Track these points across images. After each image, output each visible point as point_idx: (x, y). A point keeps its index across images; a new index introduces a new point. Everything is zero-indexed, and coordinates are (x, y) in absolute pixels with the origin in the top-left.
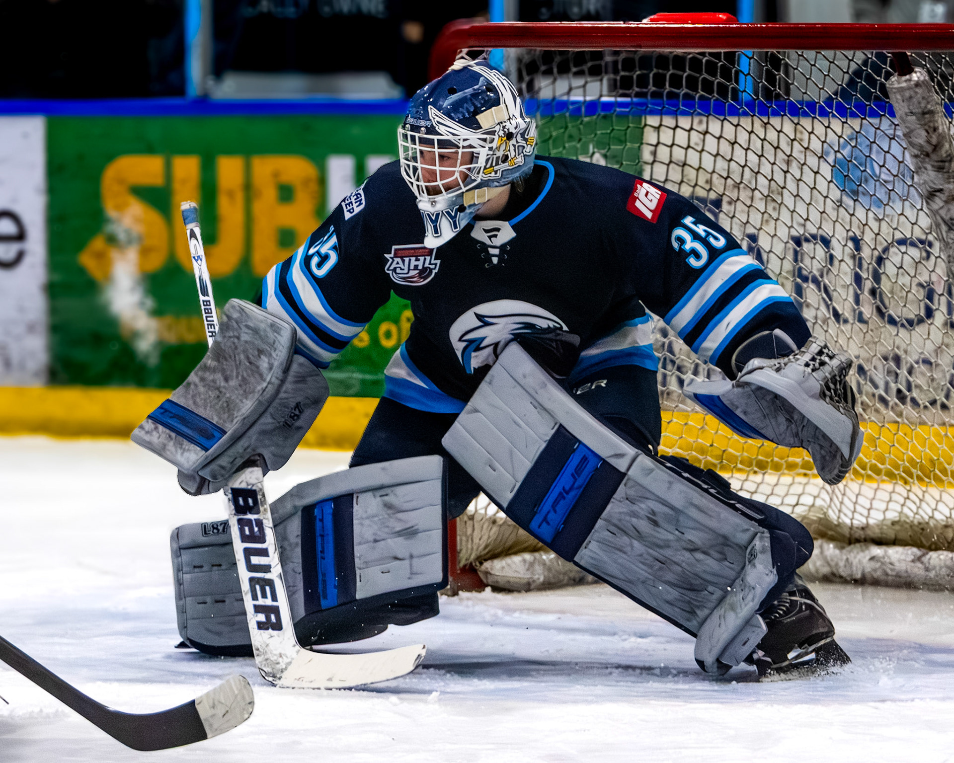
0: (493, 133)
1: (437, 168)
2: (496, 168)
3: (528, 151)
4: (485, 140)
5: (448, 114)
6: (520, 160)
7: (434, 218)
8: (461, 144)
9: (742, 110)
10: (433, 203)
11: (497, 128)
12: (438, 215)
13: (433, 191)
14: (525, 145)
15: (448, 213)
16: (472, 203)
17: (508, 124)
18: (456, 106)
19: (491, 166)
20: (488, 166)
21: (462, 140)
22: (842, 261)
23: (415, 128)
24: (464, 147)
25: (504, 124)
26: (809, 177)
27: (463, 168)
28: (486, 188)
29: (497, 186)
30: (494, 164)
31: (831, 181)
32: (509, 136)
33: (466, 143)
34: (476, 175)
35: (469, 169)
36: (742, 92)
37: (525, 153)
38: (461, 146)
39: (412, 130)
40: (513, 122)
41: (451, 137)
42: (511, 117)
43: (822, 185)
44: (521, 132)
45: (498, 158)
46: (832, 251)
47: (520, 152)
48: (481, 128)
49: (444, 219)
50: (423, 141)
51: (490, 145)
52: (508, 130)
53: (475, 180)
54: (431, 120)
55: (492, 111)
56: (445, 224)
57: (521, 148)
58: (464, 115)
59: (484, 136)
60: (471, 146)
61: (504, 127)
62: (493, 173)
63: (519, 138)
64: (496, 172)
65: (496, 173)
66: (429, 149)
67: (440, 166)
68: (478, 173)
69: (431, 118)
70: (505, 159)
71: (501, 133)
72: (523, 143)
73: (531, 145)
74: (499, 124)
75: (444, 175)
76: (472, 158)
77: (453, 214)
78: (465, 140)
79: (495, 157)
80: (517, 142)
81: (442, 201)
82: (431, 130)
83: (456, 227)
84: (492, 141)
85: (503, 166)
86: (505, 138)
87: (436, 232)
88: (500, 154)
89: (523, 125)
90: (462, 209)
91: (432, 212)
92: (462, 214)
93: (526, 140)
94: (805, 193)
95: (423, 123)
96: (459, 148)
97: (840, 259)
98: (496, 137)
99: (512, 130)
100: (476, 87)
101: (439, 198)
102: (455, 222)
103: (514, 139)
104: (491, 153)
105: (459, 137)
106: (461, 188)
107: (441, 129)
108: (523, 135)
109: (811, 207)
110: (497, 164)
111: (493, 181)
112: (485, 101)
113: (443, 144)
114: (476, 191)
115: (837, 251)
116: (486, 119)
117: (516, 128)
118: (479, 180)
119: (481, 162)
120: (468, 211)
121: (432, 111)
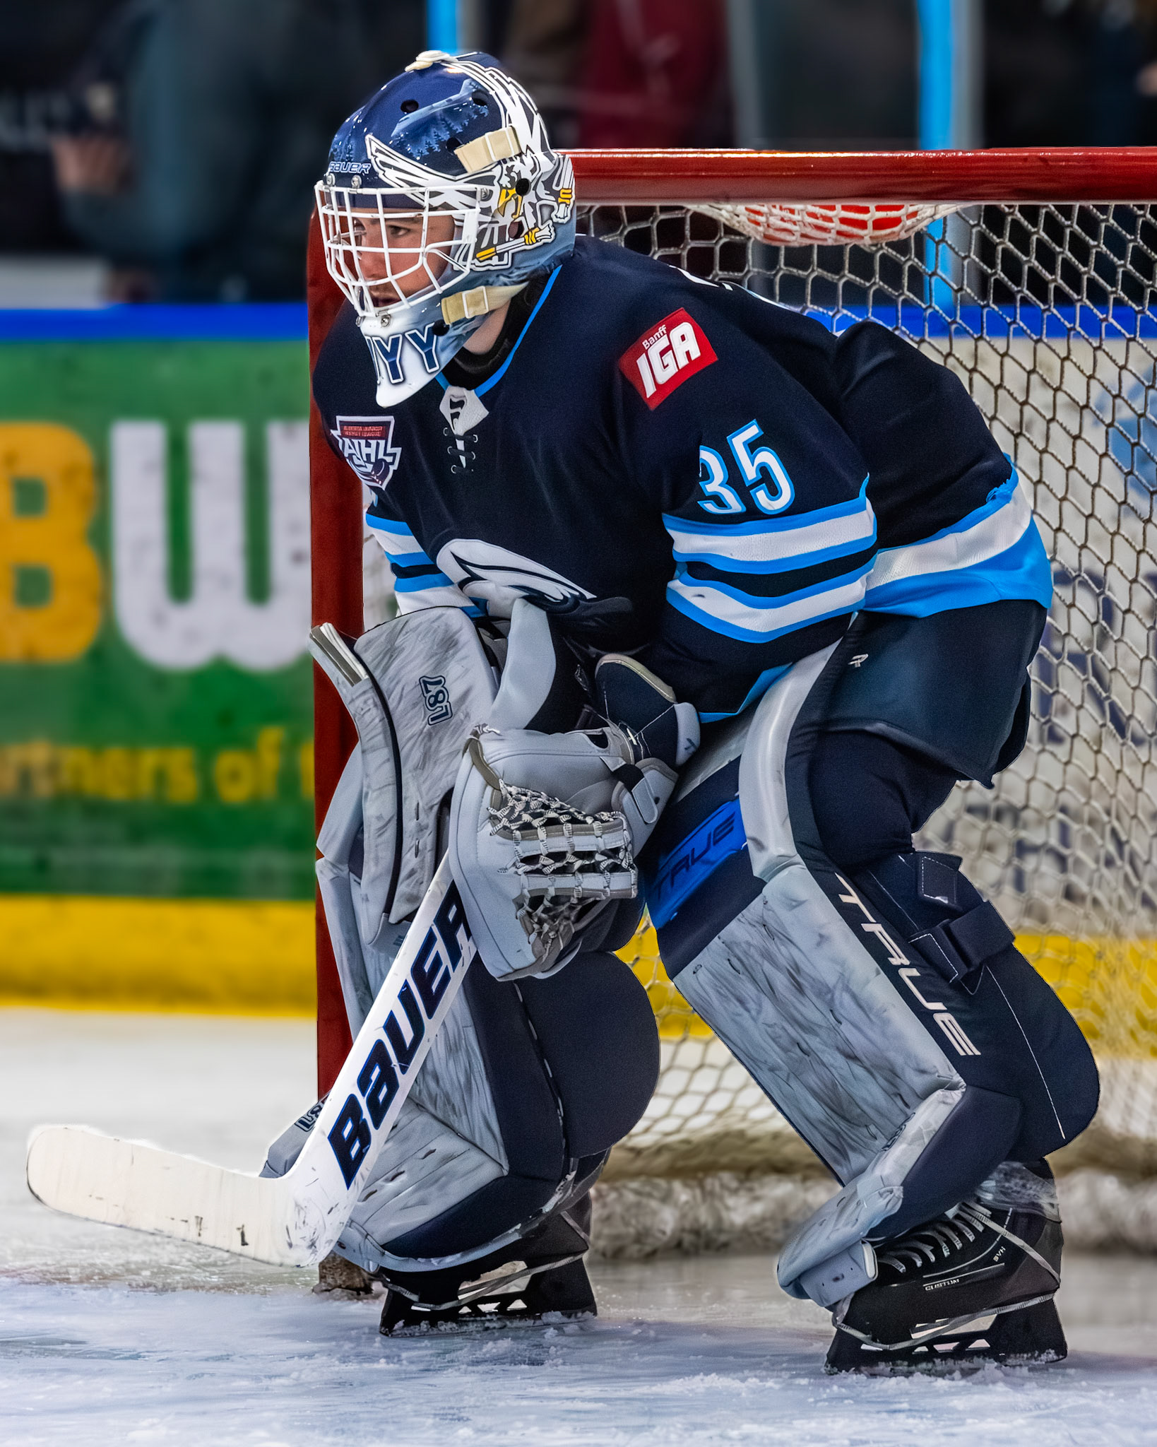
0: (489, 180)
1: (386, 250)
2: (500, 248)
3: (561, 214)
4: (473, 194)
5: (400, 147)
6: (545, 231)
7: (388, 349)
8: (427, 202)
9: (930, 311)
10: (386, 319)
11: (497, 172)
12: (395, 341)
13: (384, 299)
14: (555, 204)
15: (414, 336)
16: (460, 317)
17: (517, 163)
18: (417, 132)
19: (490, 245)
20: (484, 245)
21: (427, 195)
22: (1128, 611)
23: (343, 179)
24: (432, 209)
25: (510, 164)
26: (1061, 444)
27: (433, 248)
28: (483, 288)
29: (505, 284)
30: (495, 242)
31: (1106, 454)
32: (522, 187)
33: (437, 201)
34: (461, 262)
35: (448, 250)
36: (931, 276)
37: (555, 220)
38: (426, 204)
39: (337, 184)
40: (528, 160)
41: (406, 190)
42: (524, 150)
43: (1087, 463)
44: (543, 179)
45: (502, 229)
46: (1108, 593)
47: (546, 217)
48: (466, 172)
49: (407, 349)
50: (357, 201)
51: (486, 205)
52: (519, 174)
53: (460, 272)
54: (369, 161)
55: (484, 140)
56: (410, 359)
57: (546, 211)
58: (430, 150)
59: (471, 187)
60: (446, 206)
61: (510, 169)
62: (496, 258)
63: (541, 190)
64: (501, 256)
65: (501, 259)
66: (369, 216)
67: (391, 245)
68: (465, 259)
69: (370, 157)
70: (518, 231)
71: (505, 181)
72: (550, 200)
73: (567, 205)
74: (499, 163)
75: (399, 263)
76: (453, 228)
77: (424, 339)
78: (434, 194)
79: (496, 227)
80: (539, 199)
81: (402, 317)
82: (371, 179)
83: (432, 365)
84: (487, 196)
85: (513, 245)
86: (514, 191)
87: (396, 376)
88: (506, 220)
89: (546, 166)
90: (440, 329)
91: (385, 336)
92: (441, 339)
93: (556, 195)
94: (1055, 475)
95: (355, 167)
96: (422, 208)
97: (1124, 607)
98: (496, 189)
99: (526, 175)
100: (454, 97)
101: (393, 309)
102: (429, 355)
103: (532, 193)
104: (488, 219)
105: (422, 190)
106: (434, 289)
107: (390, 176)
108: (548, 184)
109: (1066, 504)
110: (502, 240)
111: (499, 273)
112: (471, 120)
113: (393, 202)
114: (464, 294)
115: (1118, 592)
116: (473, 155)
117: (533, 171)
118: (467, 271)
119: (469, 236)
120: (451, 333)
121: (372, 144)
